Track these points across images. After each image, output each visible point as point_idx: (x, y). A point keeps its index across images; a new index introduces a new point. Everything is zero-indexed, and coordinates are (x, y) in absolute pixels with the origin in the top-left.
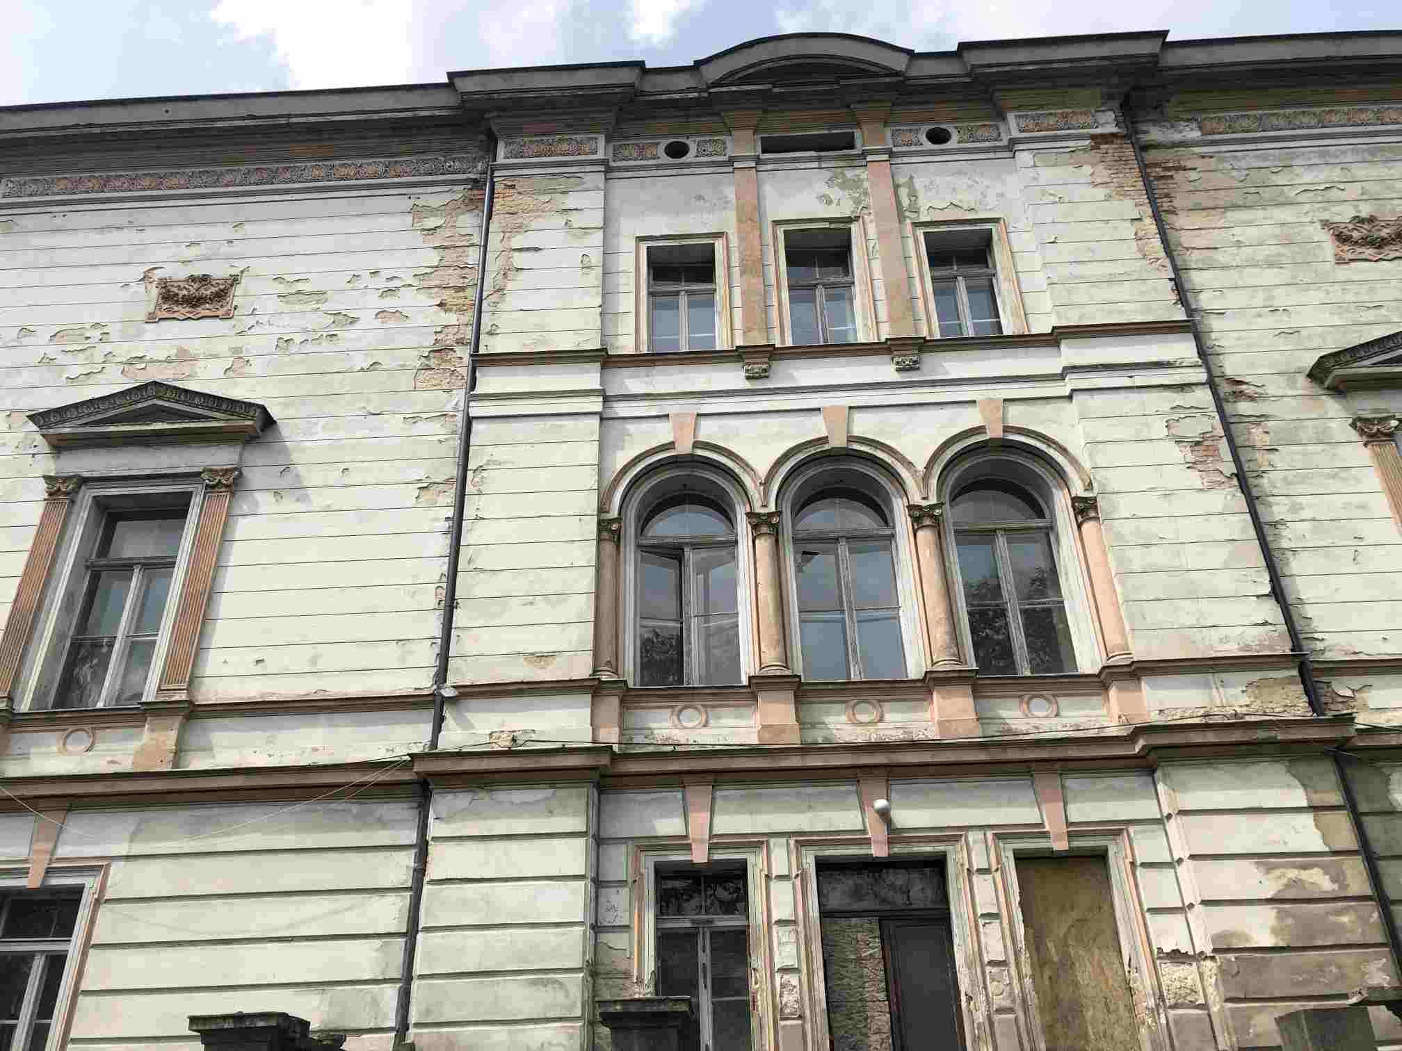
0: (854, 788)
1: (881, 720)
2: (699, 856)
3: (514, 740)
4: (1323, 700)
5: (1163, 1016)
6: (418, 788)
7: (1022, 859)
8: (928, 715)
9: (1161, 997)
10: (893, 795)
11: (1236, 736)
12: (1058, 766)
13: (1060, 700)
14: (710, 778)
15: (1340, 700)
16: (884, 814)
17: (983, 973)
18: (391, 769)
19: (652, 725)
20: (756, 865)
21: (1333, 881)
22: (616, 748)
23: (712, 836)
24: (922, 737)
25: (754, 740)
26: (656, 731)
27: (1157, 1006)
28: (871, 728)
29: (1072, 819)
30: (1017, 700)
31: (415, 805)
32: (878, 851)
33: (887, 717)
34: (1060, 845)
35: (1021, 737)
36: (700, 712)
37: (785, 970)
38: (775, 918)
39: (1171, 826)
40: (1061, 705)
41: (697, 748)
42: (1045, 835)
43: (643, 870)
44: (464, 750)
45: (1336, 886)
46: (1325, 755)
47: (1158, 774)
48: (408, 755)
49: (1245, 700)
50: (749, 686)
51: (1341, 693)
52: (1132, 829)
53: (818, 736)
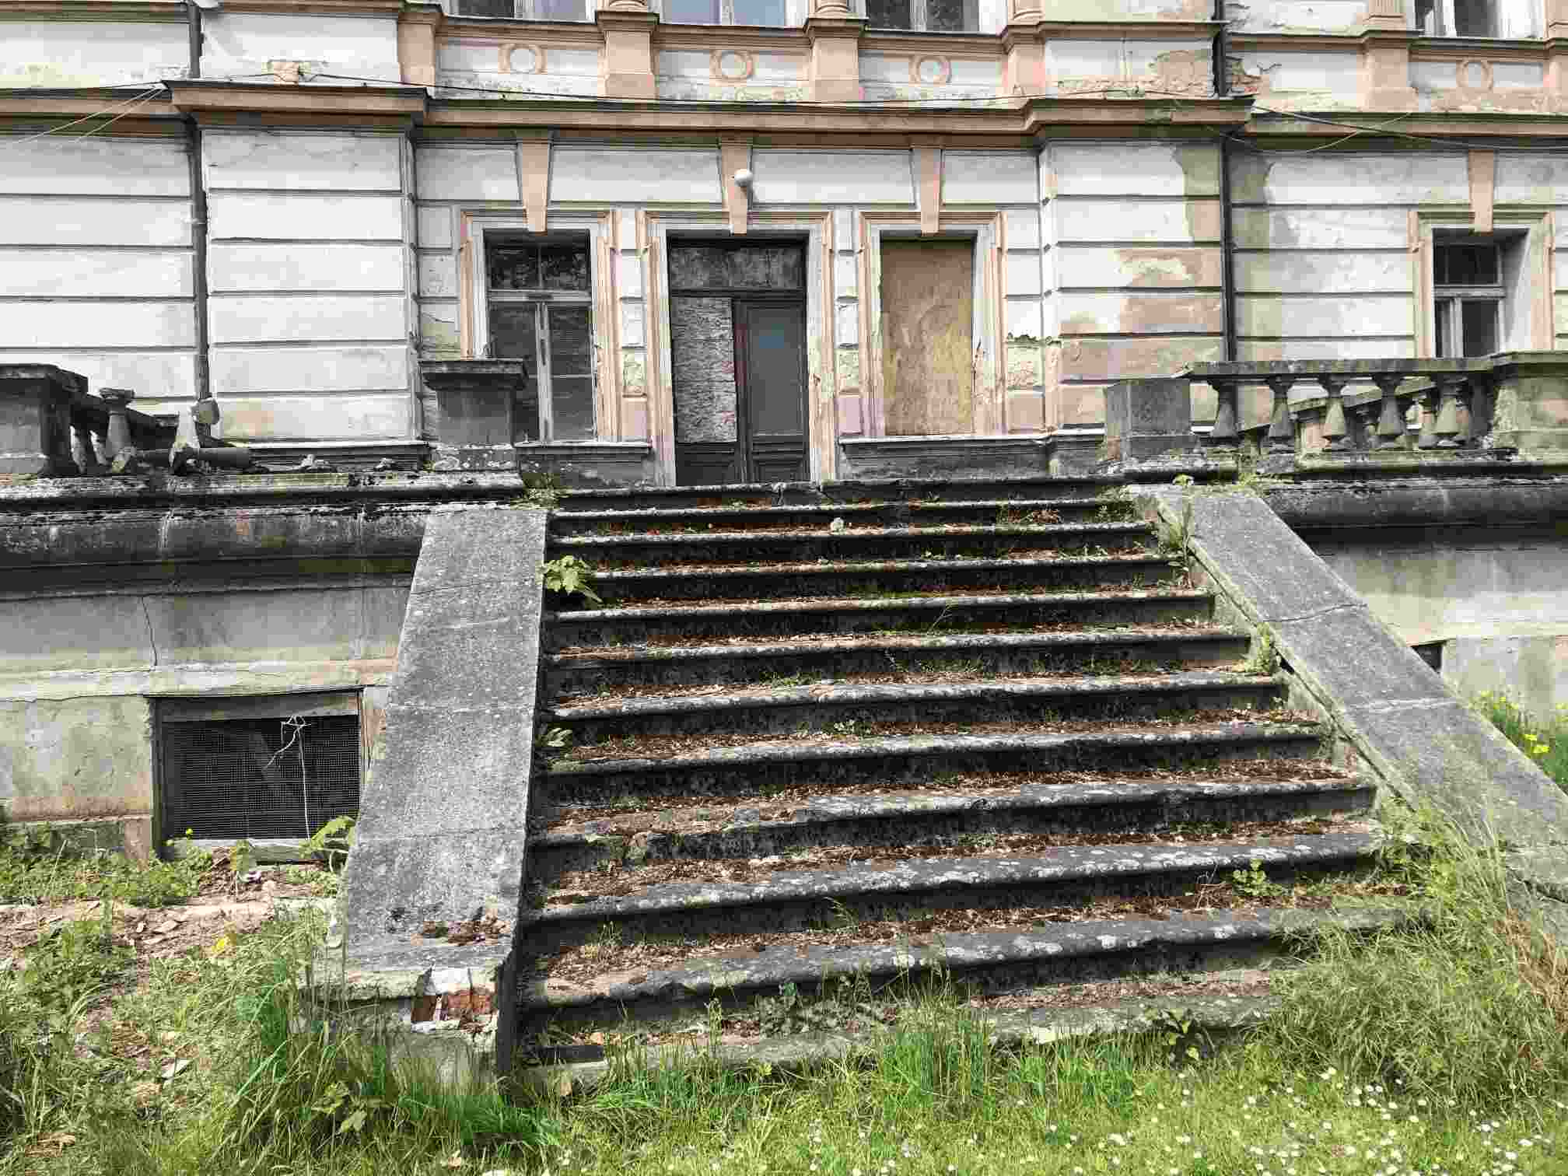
0: (714, 155)
1: (751, 75)
2: (535, 224)
3: (300, 73)
4: (1229, 79)
5: (1000, 396)
6: (180, 127)
7: (888, 241)
8: (803, 73)
9: (1003, 380)
10: (757, 165)
11: (1132, 116)
12: (940, 140)
13: (953, 63)
14: (549, 135)
15: (1246, 80)
16: (746, 187)
17: (834, 355)
18: (142, 99)
19: (475, 67)
20: (600, 237)
21: (1188, 272)
22: (431, 92)
23: (550, 202)
24: (794, 99)
25: (599, 91)
26: (480, 75)
27: (997, 387)
28: (738, 85)
29: (946, 200)
30: (907, 61)
31: (183, 147)
32: (737, 226)
33: (760, 72)
34: (929, 227)
35: (905, 105)
36: (535, 53)
37: (629, 348)
38: (620, 294)
39: (1046, 211)
40: (954, 71)
41: (531, 98)
42: (915, 216)
43: (470, 239)
44: (235, 81)
45: (1188, 277)
46: (1214, 140)
47: (1044, 155)
48: (162, 82)
49: (1151, 75)
50: (595, 25)
51: (1249, 73)
52: (1006, 213)
53: (676, 91)
